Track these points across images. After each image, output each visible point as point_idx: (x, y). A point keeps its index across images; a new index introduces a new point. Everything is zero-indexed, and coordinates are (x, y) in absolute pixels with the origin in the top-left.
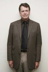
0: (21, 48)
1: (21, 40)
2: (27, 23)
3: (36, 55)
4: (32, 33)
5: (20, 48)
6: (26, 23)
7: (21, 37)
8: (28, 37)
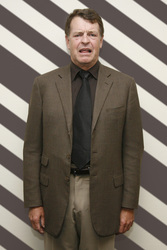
0: (72, 162)
1: (71, 134)
2: (91, 76)
3: (123, 185)
4: (107, 111)
5: (68, 162)
6: (86, 76)
7: (70, 124)
8: (94, 124)
